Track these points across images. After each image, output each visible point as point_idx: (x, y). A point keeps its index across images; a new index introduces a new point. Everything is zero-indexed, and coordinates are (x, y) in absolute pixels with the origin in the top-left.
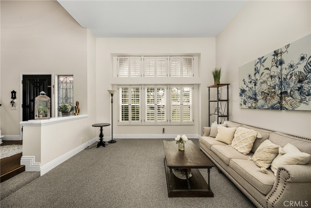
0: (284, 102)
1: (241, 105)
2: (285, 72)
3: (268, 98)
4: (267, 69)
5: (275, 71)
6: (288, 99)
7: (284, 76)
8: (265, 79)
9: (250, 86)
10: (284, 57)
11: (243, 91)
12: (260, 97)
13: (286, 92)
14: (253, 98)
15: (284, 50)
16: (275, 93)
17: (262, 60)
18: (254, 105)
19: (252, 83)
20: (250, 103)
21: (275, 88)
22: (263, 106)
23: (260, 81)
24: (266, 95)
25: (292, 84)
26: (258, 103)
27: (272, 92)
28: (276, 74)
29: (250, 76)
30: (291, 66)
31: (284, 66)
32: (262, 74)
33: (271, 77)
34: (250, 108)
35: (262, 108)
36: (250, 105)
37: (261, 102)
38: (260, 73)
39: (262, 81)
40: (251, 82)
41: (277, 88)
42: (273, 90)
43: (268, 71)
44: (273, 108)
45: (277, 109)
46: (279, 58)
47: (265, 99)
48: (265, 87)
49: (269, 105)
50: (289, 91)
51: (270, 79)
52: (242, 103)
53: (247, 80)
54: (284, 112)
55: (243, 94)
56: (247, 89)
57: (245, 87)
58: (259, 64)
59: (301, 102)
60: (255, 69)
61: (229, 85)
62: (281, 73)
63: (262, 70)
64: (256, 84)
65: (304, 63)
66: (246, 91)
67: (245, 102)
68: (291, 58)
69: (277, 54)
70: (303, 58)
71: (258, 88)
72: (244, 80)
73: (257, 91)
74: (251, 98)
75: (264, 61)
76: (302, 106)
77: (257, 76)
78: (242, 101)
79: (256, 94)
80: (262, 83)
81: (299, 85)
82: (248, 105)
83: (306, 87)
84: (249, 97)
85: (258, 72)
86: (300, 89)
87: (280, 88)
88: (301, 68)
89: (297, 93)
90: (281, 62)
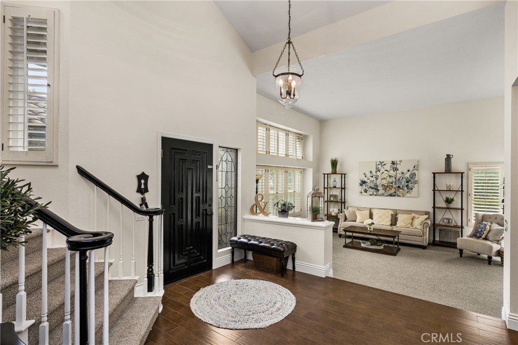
0: (398, 192)
1: (361, 192)
2: (399, 176)
3: (387, 189)
4: (387, 171)
5: (392, 173)
6: (400, 190)
7: (398, 178)
8: (385, 176)
9: (372, 179)
10: (398, 167)
11: (363, 183)
12: (381, 188)
13: (399, 187)
14: (375, 189)
15: (398, 163)
16: (392, 186)
17: (383, 164)
18: (375, 193)
19: (374, 177)
20: (371, 191)
21: (392, 183)
23: (381, 177)
24: (385, 188)
25: (403, 183)
26: (379, 192)
27: (390, 186)
28: (393, 175)
29: (371, 172)
30: (403, 173)
31: (398, 171)
32: (383, 173)
33: (390, 176)
34: (371, 195)
35: (383, 195)
36: (371, 193)
37: (381, 191)
38: (381, 172)
39: (382, 177)
40: (372, 176)
41: (394, 183)
43: (387, 172)
44: (391, 195)
45: (394, 196)
46: (395, 166)
48: (385, 182)
49: (388, 194)
50: (401, 186)
51: (389, 177)
52: (363, 191)
53: (369, 175)
54: (396, 198)
55: (364, 185)
56: (368, 181)
57: (366, 179)
58: (380, 165)
59: (407, 192)
60: (376, 168)
61: (345, 174)
62: (396, 175)
63: (382, 170)
64: (377, 179)
65: (409, 173)
66: (367, 182)
67: (366, 191)
68: (402, 168)
69: (394, 164)
70: (408, 171)
71: (379, 182)
72: (364, 174)
73: (378, 184)
74: (372, 188)
75: (384, 165)
76: (408, 195)
77: (378, 173)
78: (363, 189)
79: (377, 186)
80: (382, 179)
81: (407, 184)
82: (369, 193)
83: (410, 185)
84: (370, 187)
85: (379, 171)
86: (407, 186)
87: (395, 184)
88: (408, 175)
89: (405, 188)
90: (396, 169)
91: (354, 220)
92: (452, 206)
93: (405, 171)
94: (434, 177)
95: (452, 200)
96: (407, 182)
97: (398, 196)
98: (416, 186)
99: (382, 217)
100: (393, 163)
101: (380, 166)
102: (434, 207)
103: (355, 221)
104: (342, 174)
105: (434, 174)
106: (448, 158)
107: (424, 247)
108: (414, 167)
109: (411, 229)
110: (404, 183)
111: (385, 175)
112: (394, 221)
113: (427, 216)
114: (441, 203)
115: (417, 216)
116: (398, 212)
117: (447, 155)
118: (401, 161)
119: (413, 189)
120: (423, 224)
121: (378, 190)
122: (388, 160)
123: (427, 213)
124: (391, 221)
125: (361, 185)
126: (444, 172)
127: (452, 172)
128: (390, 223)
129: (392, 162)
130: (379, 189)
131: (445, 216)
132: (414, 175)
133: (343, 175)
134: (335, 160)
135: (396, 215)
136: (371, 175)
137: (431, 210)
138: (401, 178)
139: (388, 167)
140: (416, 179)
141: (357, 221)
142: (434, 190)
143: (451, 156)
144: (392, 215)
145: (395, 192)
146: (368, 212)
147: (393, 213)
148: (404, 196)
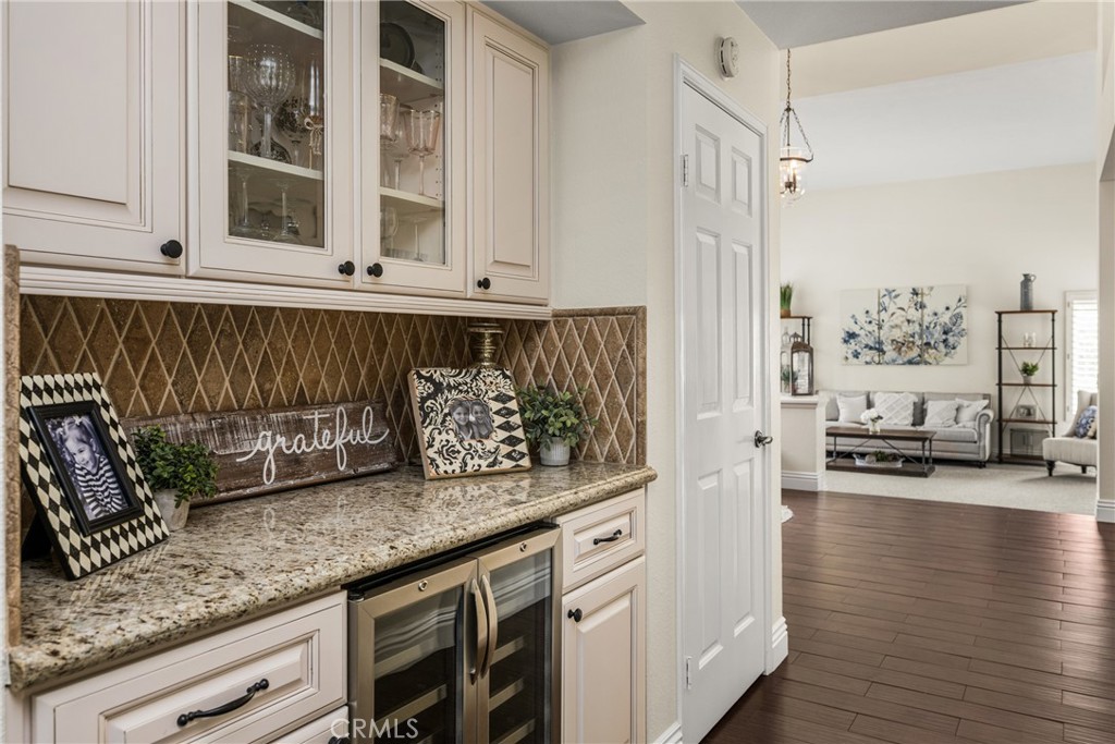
0: (926, 356)
1: (846, 358)
2: (927, 320)
3: (904, 349)
4: (902, 309)
5: (914, 314)
6: (930, 351)
7: (925, 324)
8: (898, 322)
9: (870, 328)
10: (926, 300)
11: (850, 336)
12: (890, 347)
13: (928, 344)
14: (876, 349)
15: (926, 291)
16: (913, 343)
17: (893, 294)
18: (876, 359)
19: (873, 324)
20: (867, 355)
21: (913, 336)
22: (894, 361)
23: (889, 324)
24: (898, 346)
25: (936, 335)
26: (885, 357)
27: (909, 342)
28: (915, 319)
29: (867, 312)
30: (936, 314)
31: (925, 310)
32: (893, 314)
33: (909, 321)
34: (867, 363)
36: (868, 359)
37: (890, 354)
38: (890, 312)
39: (892, 324)
40: (870, 322)
41: (916, 336)
42: (911, 339)
43: (903, 313)
44: (910, 362)
45: (918, 363)
46: (919, 300)
47: (899, 350)
48: (898, 334)
49: (905, 360)
50: (932, 343)
51: (906, 323)
52: (850, 356)
53: (862, 318)
54: (922, 367)
55: (852, 341)
56: (862, 333)
57: (856, 329)
58: (887, 297)
59: (946, 355)
60: (879, 304)
61: (809, 319)
62: (922, 319)
63: (892, 308)
64: (880, 328)
65: (949, 314)
66: (858, 336)
67: (856, 355)
68: (933, 303)
69: (917, 294)
70: (948, 309)
71: (885, 335)
72: (853, 316)
73: (882, 338)
74: (871, 348)
75: (896, 296)
76: (948, 360)
77: (884, 315)
78: (850, 351)
79: (880, 343)
80: (892, 327)
81: (944, 337)
82: (863, 358)
83: (951, 340)
84: (866, 346)
85: (885, 309)
86: (945, 341)
87: (921, 337)
88: (945, 318)
89: (941, 346)
90: (922, 306)
91: (833, 416)
92: (1034, 379)
93: (941, 310)
94: (1000, 321)
95: (1035, 368)
96: (945, 333)
97: (927, 363)
98: (963, 340)
99: (893, 409)
100: (915, 293)
101: (886, 300)
102: (1000, 384)
103: (837, 420)
104: (803, 318)
105: (1000, 314)
106: (1027, 281)
107: (980, 464)
108: (960, 300)
109: (956, 428)
110: (938, 335)
111: (896, 320)
112: (920, 414)
113: (986, 402)
114: (1013, 375)
115: (966, 403)
116: (926, 397)
117: (1025, 276)
118: (932, 288)
119: (958, 348)
120: (980, 418)
121: (884, 353)
122: (904, 286)
123: (986, 396)
124: (914, 415)
125: (846, 341)
126: (1019, 309)
127: (1035, 309)
128: (911, 420)
129: (914, 289)
130: (885, 349)
131: (1021, 403)
132: (959, 317)
133: (806, 319)
134: (788, 287)
135: (923, 403)
136: (868, 320)
137: (994, 391)
138: (932, 325)
139: (905, 300)
140: (963, 326)
141: (841, 418)
142: (1000, 348)
143: (1032, 278)
144: (914, 403)
145: (920, 356)
146: (864, 398)
147: (917, 400)
148: (938, 364)
